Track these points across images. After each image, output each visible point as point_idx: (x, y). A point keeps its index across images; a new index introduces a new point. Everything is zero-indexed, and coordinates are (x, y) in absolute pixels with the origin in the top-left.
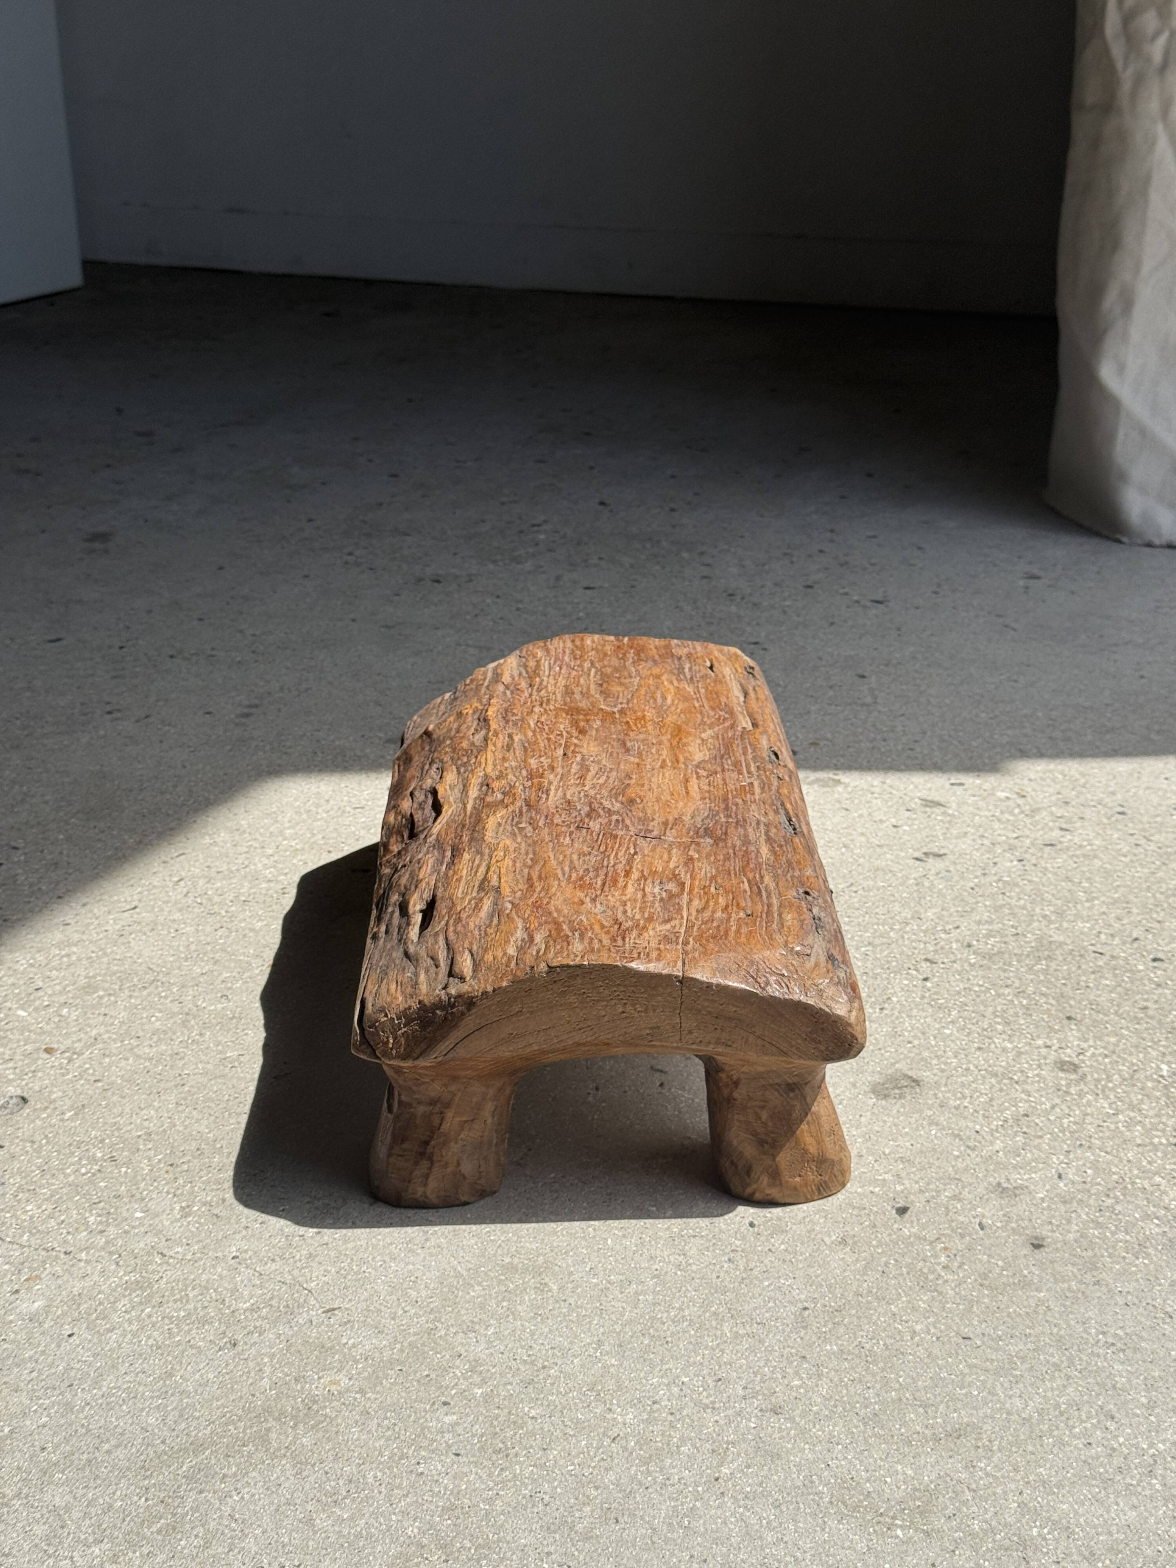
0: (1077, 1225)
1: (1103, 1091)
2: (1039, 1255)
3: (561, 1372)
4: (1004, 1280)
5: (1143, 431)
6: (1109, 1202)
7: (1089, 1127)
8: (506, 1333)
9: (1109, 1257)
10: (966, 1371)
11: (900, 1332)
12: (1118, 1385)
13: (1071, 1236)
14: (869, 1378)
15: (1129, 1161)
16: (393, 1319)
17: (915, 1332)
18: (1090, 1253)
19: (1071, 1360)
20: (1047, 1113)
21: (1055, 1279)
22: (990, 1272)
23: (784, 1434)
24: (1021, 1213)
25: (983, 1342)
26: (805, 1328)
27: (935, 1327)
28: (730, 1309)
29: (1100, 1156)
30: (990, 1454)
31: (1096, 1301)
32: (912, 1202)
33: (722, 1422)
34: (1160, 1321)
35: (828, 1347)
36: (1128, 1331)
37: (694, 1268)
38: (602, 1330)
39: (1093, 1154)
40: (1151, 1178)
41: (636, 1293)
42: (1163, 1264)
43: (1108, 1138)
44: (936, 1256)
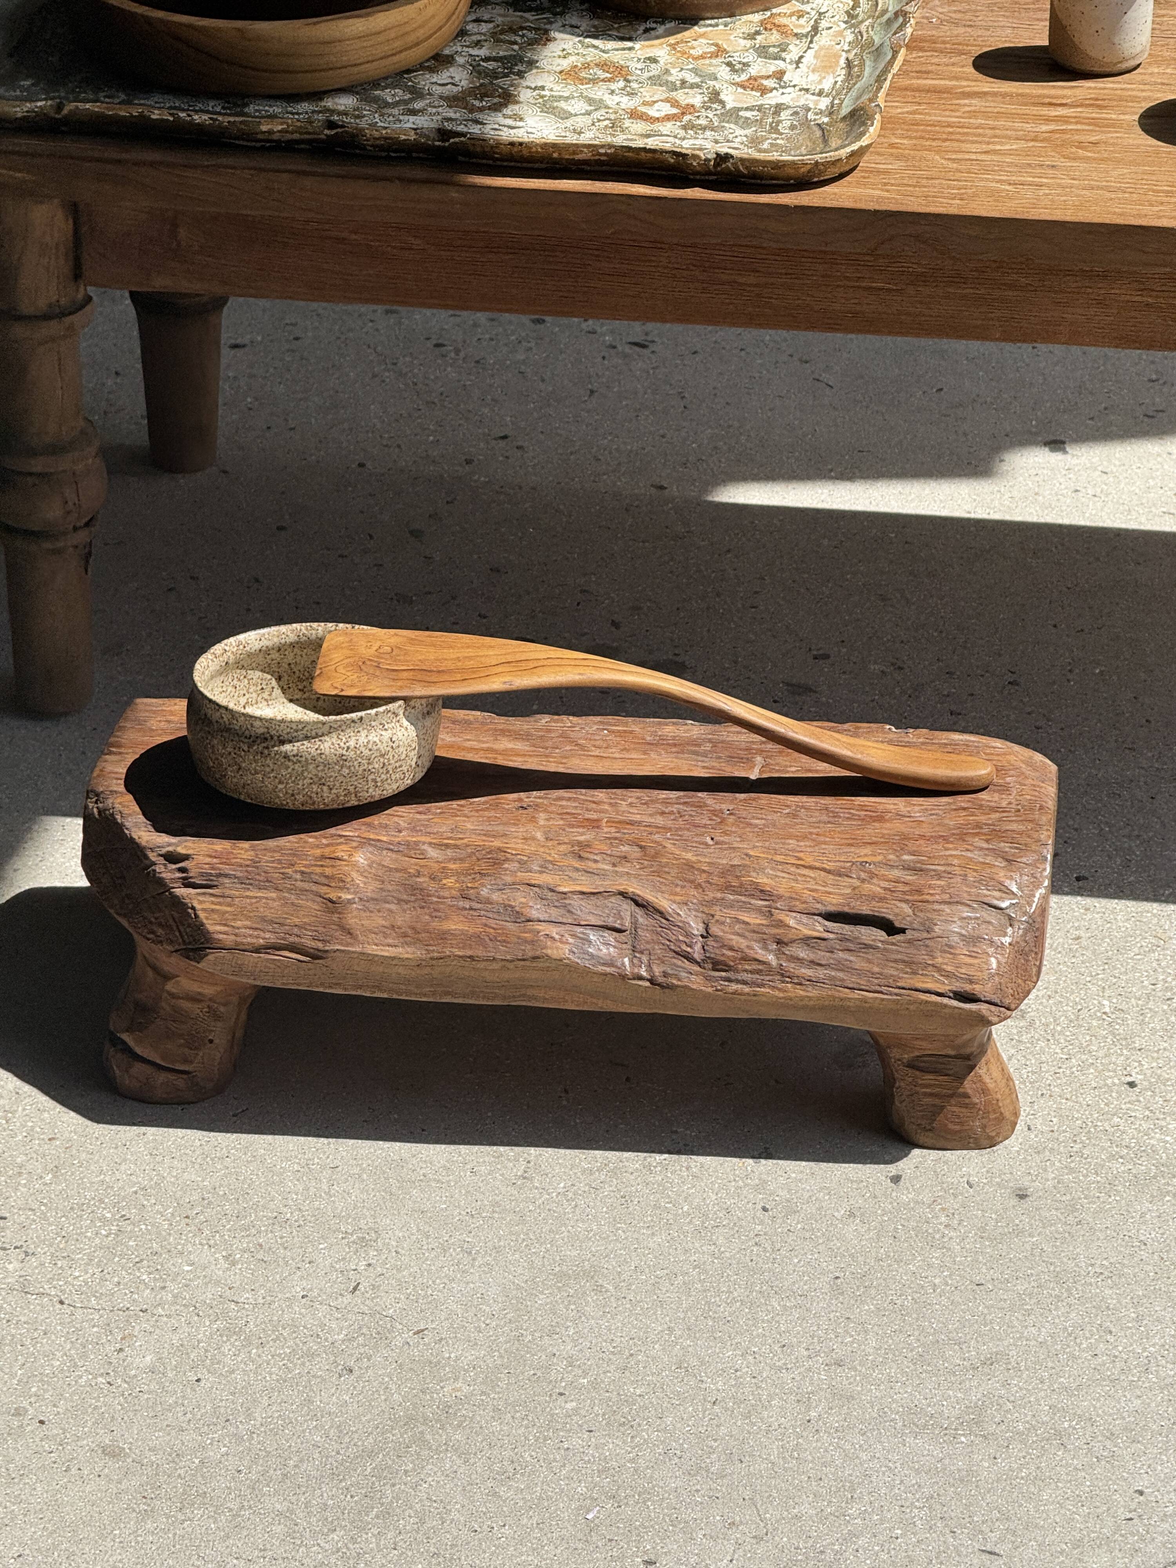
2: (1026, 1204)
6: (1077, 1147)
8: (586, 1331)
9: (1085, 1198)
10: (986, 1311)
12: (1111, 1306)
14: (907, 1327)
16: (480, 1332)
17: (935, 1285)
18: (1068, 1197)
19: (1068, 1290)
22: (986, 1224)
23: (852, 1380)
30: (1019, 1373)
33: (798, 1378)
35: (866, 1307)
36: (1112, 1261)
38: (668, 1318)
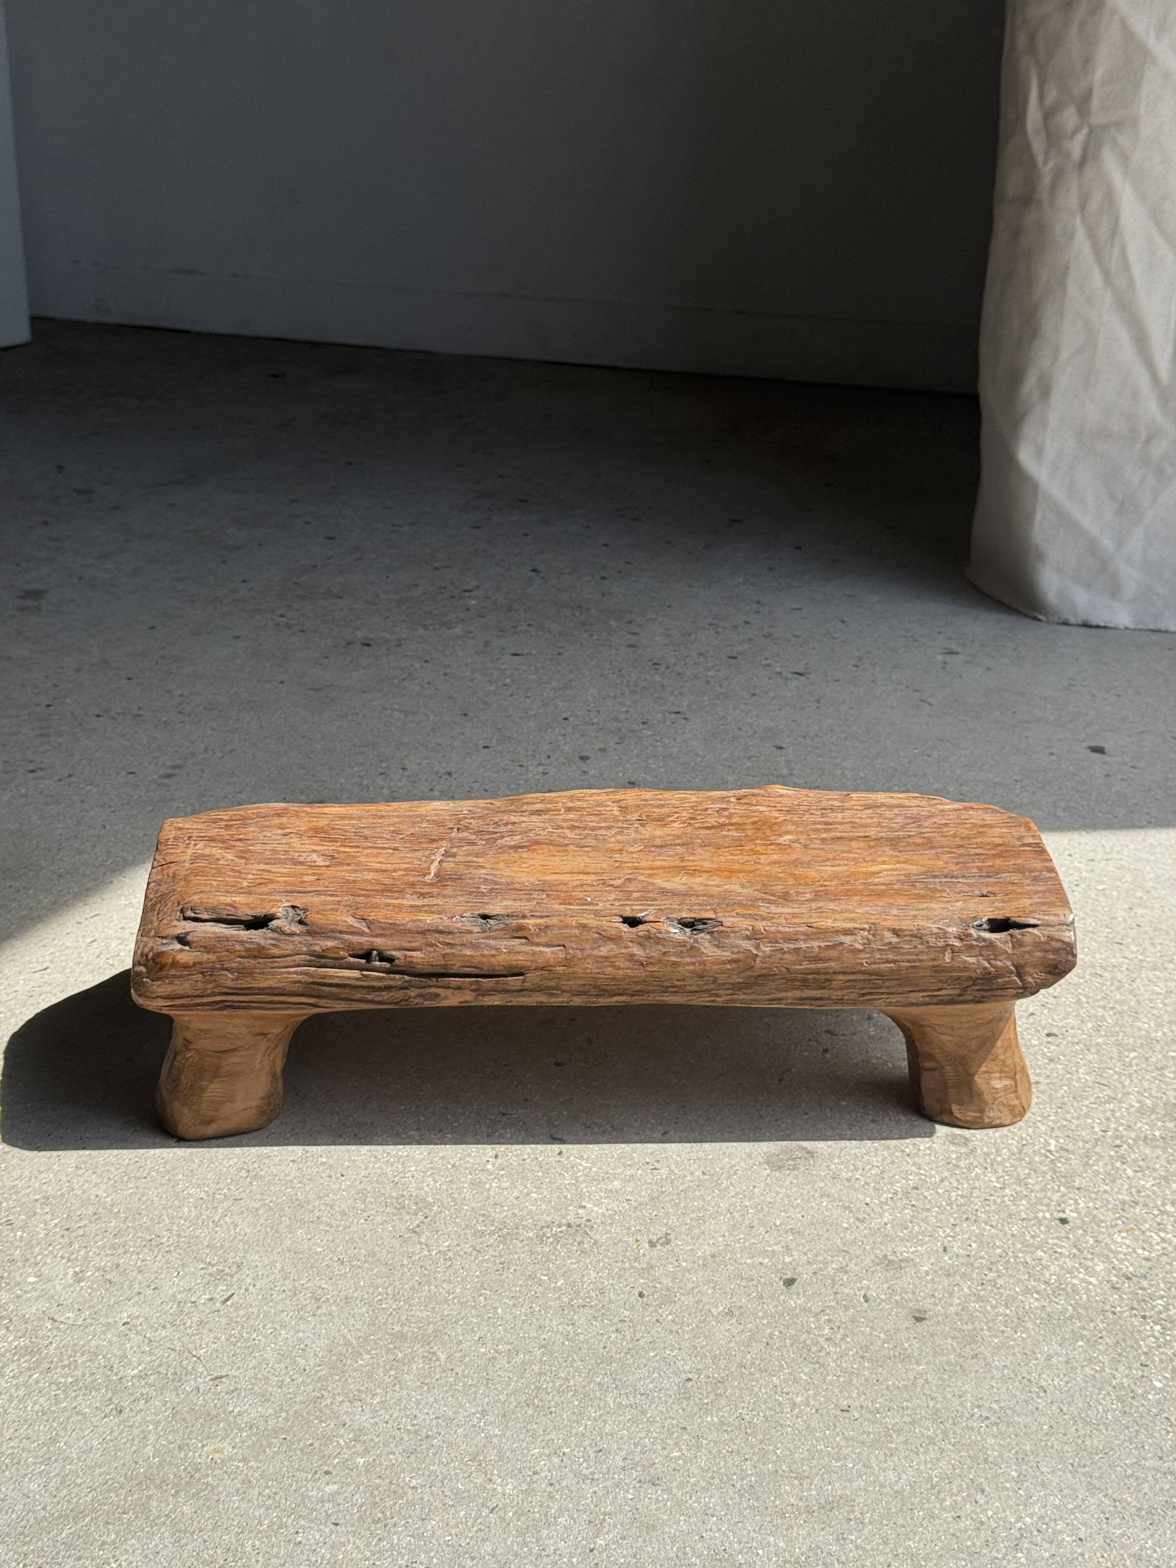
0: (959, 1298)
1: (992, 1165)
3: (444, 1442)
4: (885, 1352)
5: (1060, 513)
7: (976, 1200)
11: (780, 1403)
13: (953, 1310)
15: (1013, 1235)
20: (936, 1186)
21: (935, 1352)
24: (905, 1286)
25: (861, 1415)
26: (687, 1399)
27: (815, 1400)
28: (615, 1380)
29: (985, 1230)
31: (973, 1374)
32: (800, 1274)
34: (1034, 1395)
37: (582, 1337)
39: (978, 1228)
40: (1033, 1253)
41: (523, 1362)
42: (1041, 1338)
43: (994, 1212)
44: (820, 1328)
